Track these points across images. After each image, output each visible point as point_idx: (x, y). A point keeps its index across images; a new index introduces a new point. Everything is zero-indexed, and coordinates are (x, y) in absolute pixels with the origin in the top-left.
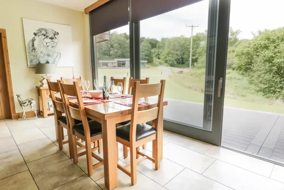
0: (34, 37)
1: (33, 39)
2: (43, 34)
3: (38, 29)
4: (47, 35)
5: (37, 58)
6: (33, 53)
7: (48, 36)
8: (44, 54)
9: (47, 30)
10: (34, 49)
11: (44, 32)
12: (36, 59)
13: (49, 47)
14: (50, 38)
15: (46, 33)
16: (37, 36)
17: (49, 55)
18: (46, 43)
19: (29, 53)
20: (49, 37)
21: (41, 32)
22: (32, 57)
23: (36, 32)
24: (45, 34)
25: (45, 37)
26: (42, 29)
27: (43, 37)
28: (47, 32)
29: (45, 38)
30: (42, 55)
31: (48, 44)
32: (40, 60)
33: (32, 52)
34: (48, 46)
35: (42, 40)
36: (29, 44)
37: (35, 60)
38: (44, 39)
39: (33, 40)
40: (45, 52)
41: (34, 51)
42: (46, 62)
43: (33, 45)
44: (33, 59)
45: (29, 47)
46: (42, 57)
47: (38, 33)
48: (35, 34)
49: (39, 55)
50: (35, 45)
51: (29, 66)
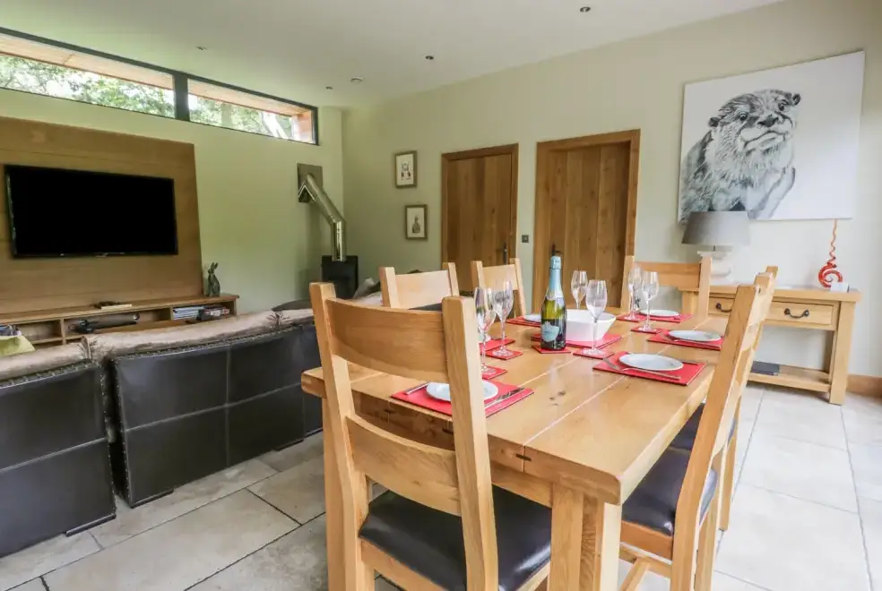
0: (710, 132)
1: (704, 139)
2: (738, 117)
3: (726, 102)
4: (754, 114)
5: (706, 196)
6: (698, 180)
7: (756, 118)
8: (729, 182)
9: (756, 98)
10: (703, 169)
11: (743, 108)
12: (703, 198)
13: (753, 153)
14: (762, 123)
15: (753, 108)
16: (719, 128)
17: (746, 183)
18: (746, 144)
19: (687, 182)
20: (759, 120)
21: (733, 109)
22: (692, 193)
23: (716, 115)
24: (747, 113)
25: (745, 122)
26: (739, 100)
27: (738, 125)
28: (755, 103)
29: (744, 127)
30: (724, 184)
31: (749, 147)
32: (714, 202)
33: (695, 178)
34: (749, 153)
35: (733, 134)
36: (689, 158)
37: (701, 203)
38: (739, 133)
39: (704, 144)
40: (735, 174)
41: (701, 173)
42: (732, 207)
43: (702, 158)
44: (695, 200)
45: (689, 165)
46: (723, 191)
47: (723, 117)
48: (714, 123)
49: (715, 185)
50: (706, 155)
51: (679, 219)
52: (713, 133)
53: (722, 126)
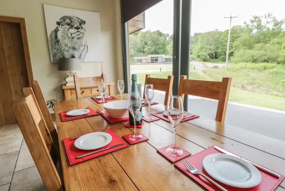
0: (57, 27)
1: (56, 30)
2: (67, 24)
3: (61, 16)
4: (73, 24)
5: (61, 52)
6: (57, 46)
7: (73, 26)
8: (68, 48)
9: (72, 18)
10: (58, 41)
11: (68, 21)
12: (60, 53)
13: (75, 39)
14: (75, 28)
15: (71, 21)
16: (60, 26)
17: (74, 49)
18: (72, 34)
19: (52, 46)
20: (74, 27)
21: (65, 20)
22: (55, 51)
23: (59, 21)
24: (70, 23)
25: (70, 26)
26: (66, 17)
27: (68, 27)
28: (72, 20)
29: (69, 28)
30: (66, 48)
31: (73, 35)
32: (64, 55)
33: (55, 44)
34: (73, 38)
35: (66, 30)
36: (51, 35)
37: (59, 55)
38: (68, 30)
39: (56, 31)
40: (70, 45)
41: (57, 43)
42: (71, 57)
43: (56, 37)
44: (57, 53)
45: (52, 39)
46: (67, 51)
47: (62, 22)
48: (58, 23)
49: (63, 48)
50: (58, 36)
51: (52, 61)
52: (59, 28)
53: (62, 26)
